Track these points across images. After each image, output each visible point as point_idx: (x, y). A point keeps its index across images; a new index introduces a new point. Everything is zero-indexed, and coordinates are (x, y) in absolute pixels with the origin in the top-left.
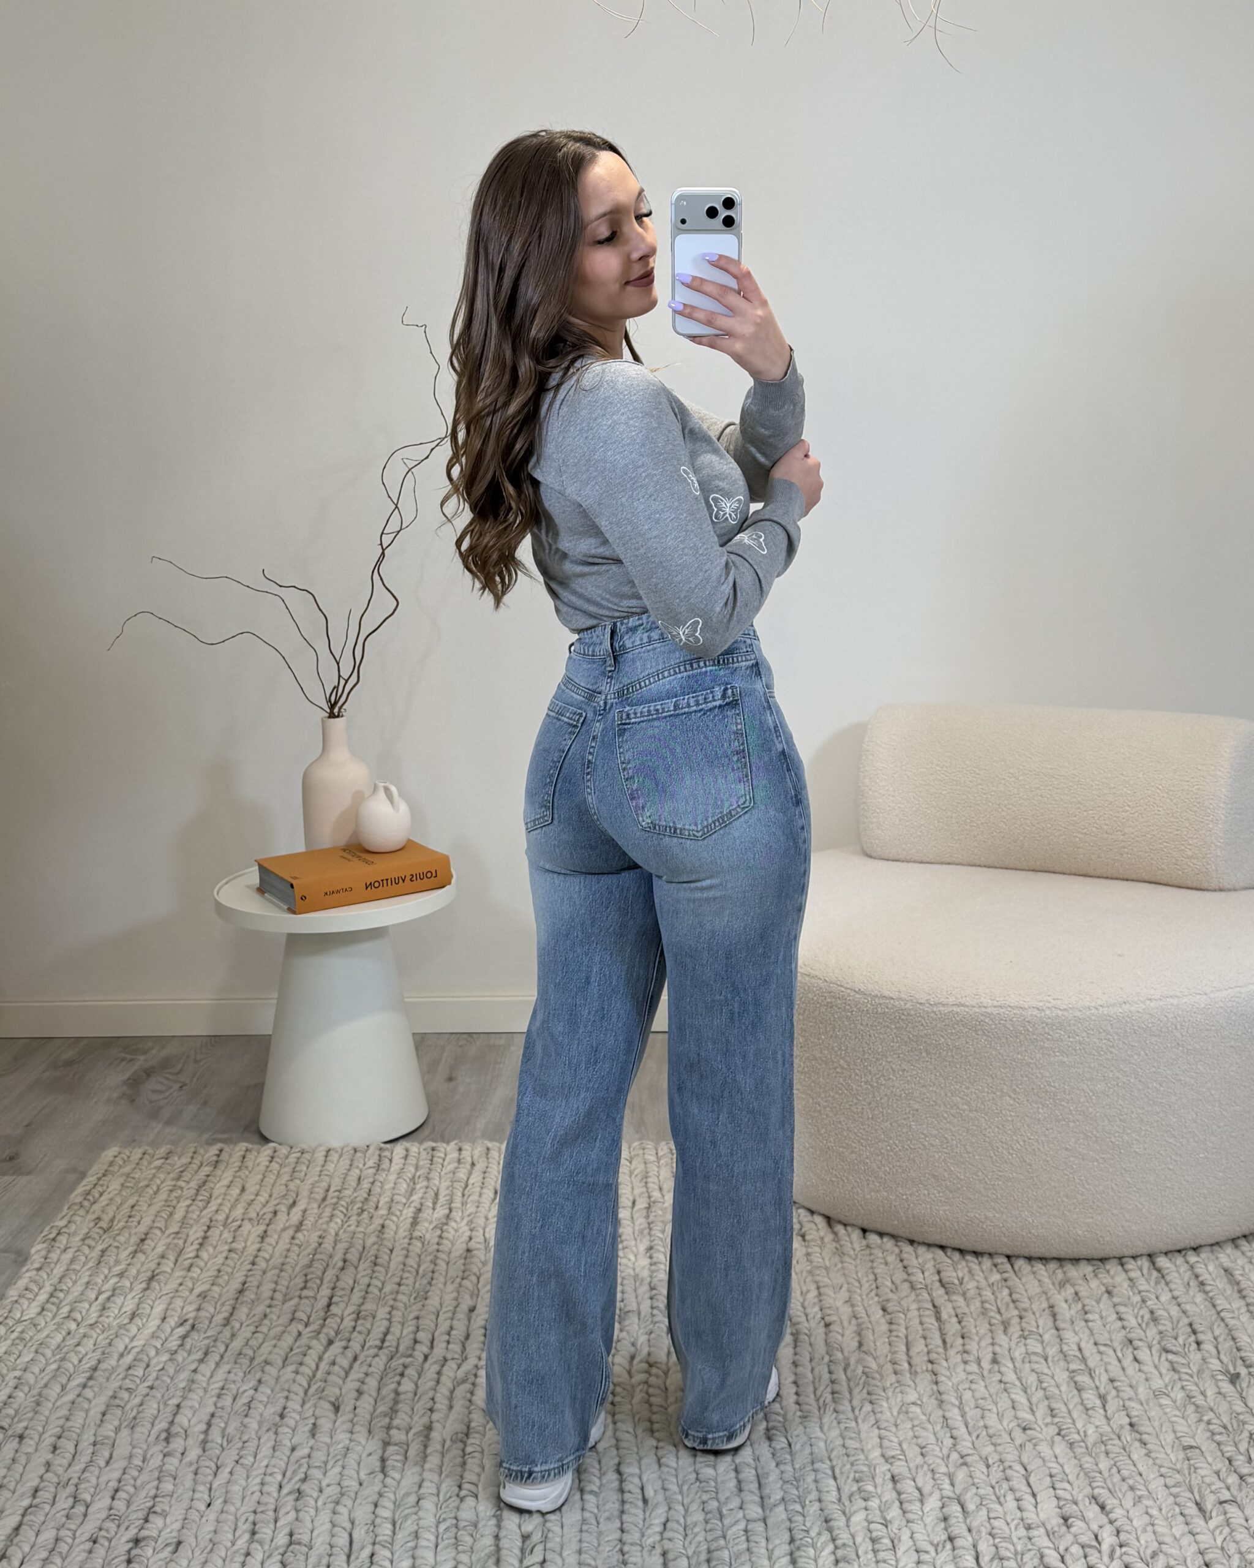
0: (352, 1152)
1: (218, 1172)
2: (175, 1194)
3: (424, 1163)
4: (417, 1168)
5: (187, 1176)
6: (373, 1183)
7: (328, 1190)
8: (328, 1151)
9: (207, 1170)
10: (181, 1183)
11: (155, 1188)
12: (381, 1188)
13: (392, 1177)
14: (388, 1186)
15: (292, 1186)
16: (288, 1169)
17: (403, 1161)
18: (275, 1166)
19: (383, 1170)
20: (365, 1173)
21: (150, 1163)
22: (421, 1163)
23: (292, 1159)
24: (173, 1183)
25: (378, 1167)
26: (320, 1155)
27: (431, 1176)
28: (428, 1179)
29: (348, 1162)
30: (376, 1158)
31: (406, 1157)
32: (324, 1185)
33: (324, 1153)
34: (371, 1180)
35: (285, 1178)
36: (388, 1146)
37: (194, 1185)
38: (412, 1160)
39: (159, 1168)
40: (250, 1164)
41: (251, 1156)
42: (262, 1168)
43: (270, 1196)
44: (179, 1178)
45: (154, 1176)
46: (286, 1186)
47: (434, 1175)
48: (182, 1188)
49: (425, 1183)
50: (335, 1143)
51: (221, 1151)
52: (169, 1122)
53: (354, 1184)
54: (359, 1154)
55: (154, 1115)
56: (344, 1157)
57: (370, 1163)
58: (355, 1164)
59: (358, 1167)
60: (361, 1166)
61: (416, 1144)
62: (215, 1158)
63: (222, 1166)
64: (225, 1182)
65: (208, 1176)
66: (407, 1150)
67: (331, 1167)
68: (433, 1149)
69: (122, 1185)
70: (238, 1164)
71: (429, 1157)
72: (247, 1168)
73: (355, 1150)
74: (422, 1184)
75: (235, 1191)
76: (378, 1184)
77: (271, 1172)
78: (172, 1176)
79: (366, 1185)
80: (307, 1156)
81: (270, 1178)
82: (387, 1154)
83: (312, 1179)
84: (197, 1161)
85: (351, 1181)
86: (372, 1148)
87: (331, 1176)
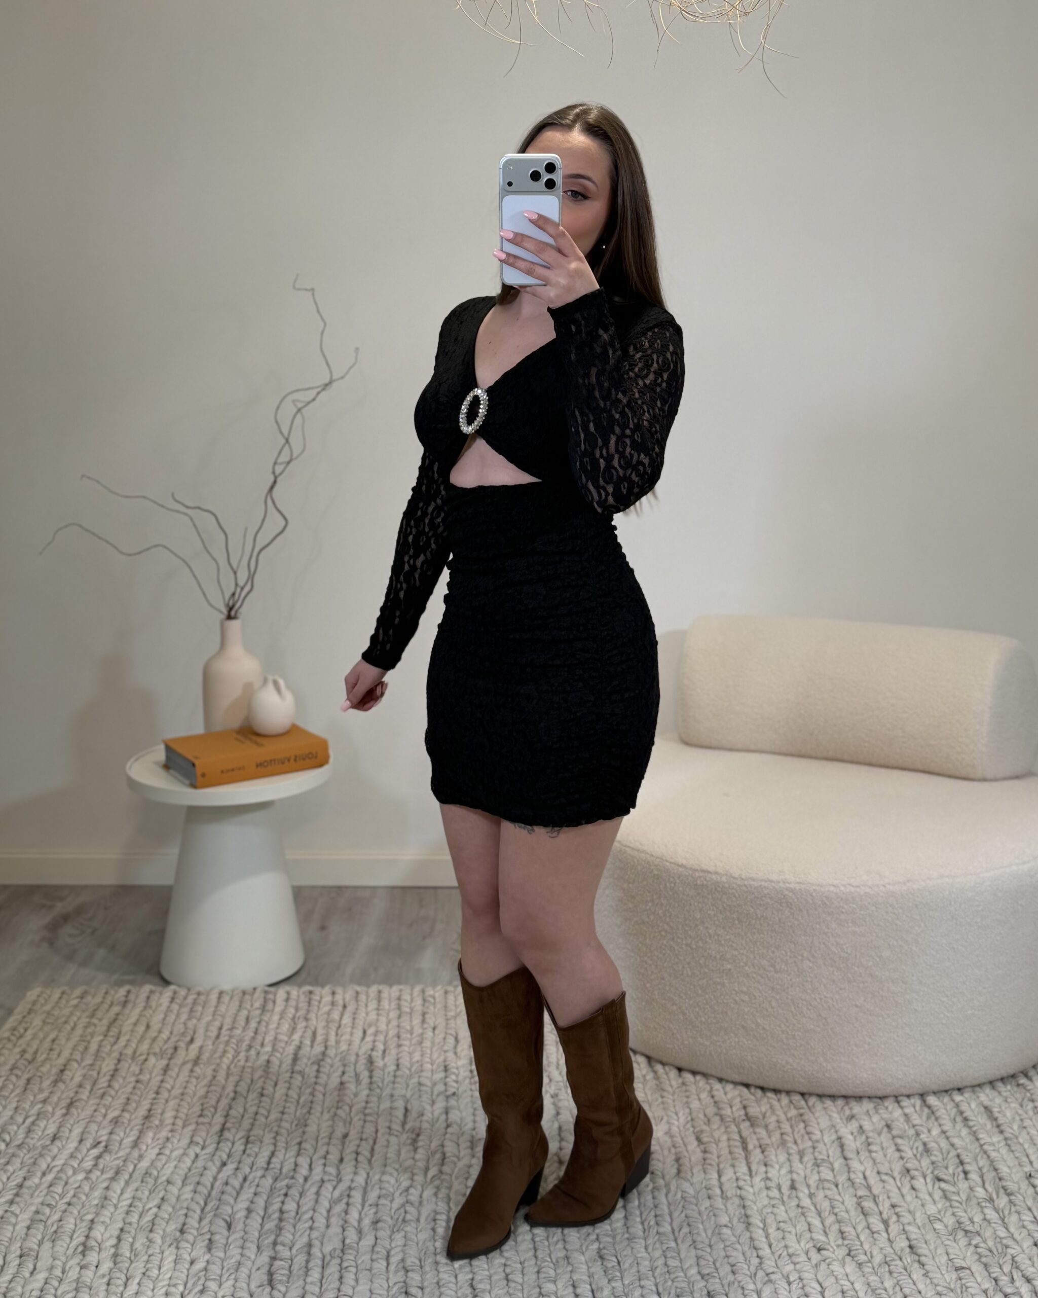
0: (241, 994)
1: (127, 1011)
2: (89, 1030)
3: (303, 1005)
4: (297, 1009)
5: (99, 1014)
6: (259, 1023)
7: (221, 1029)
8: (221, 993)
9: (116, 1009)
10: (95, 1021)
11: (72, 1025)
12: (267, 1027)
13: (276, 1018)
14: (272, 1027)
15: (191, 1024)
16: (187, 1009)
17: (284, 1003)
18: (175, 1007)
19: (268, 1011)
20: (252, 1014)
21: (68, 1001)
22: (301, 1005)
23: (190, 1000)
24: (87, 1020)
25: (263, 1009)
26: (214, 997)
27: (309, 1016)
28: (306, 1019)
29: (237, 1003)
30: (262, 1000)
31: (287, 1000)
32: (217, 1024)
33: (217, 995)
34: (258, 1020)
35: (184, 1017)
36: (272, 989)
37: (105, 1022)
38: (293, 1003)
39: (76, 1006)
40: (154, 1004)
41: (155, 997)
42: (164, 1008)
43: (171, 1033)
44: (92, 1016)
45: (72, 1013)
46: (185, 1024)
47: (312, 1016)
48: (95, 1025)
49: (304, 1024)
50: (227, 987)
51: (129, 992)
52: (84, 964)
53: (243, 1024)
54: (247, 997)
55: (70, 958)
56: (234, 999)
57: (257, 1005)
58: (244, 1005)
59: (246, 1008)
60: (249, 1007)
61: (296, 988)
62: (124, 999)
63: (129, 1006)
64: (133, 1020)
65: (118, 1014)
66: (288, 993)
67: (223, 1008)
68: (311, 992)
69: (44, 1021)
70: (143, 1004)
71: (307, 1000)
72: (151, 1007)
73: (244, 993)
74: (301, 1025)
75: (141, 1029)
76: (264, 1024)
77: (171, 1011)
78: (87, 1014)
79: (253, 1025)
80: (203, 998)
81: (172, 1017)
82: (271, 996)
83: (207, 1018)
84: (108, 1001)
85: (241, 1021)
86: (258, 991)
87: (223, 1016)
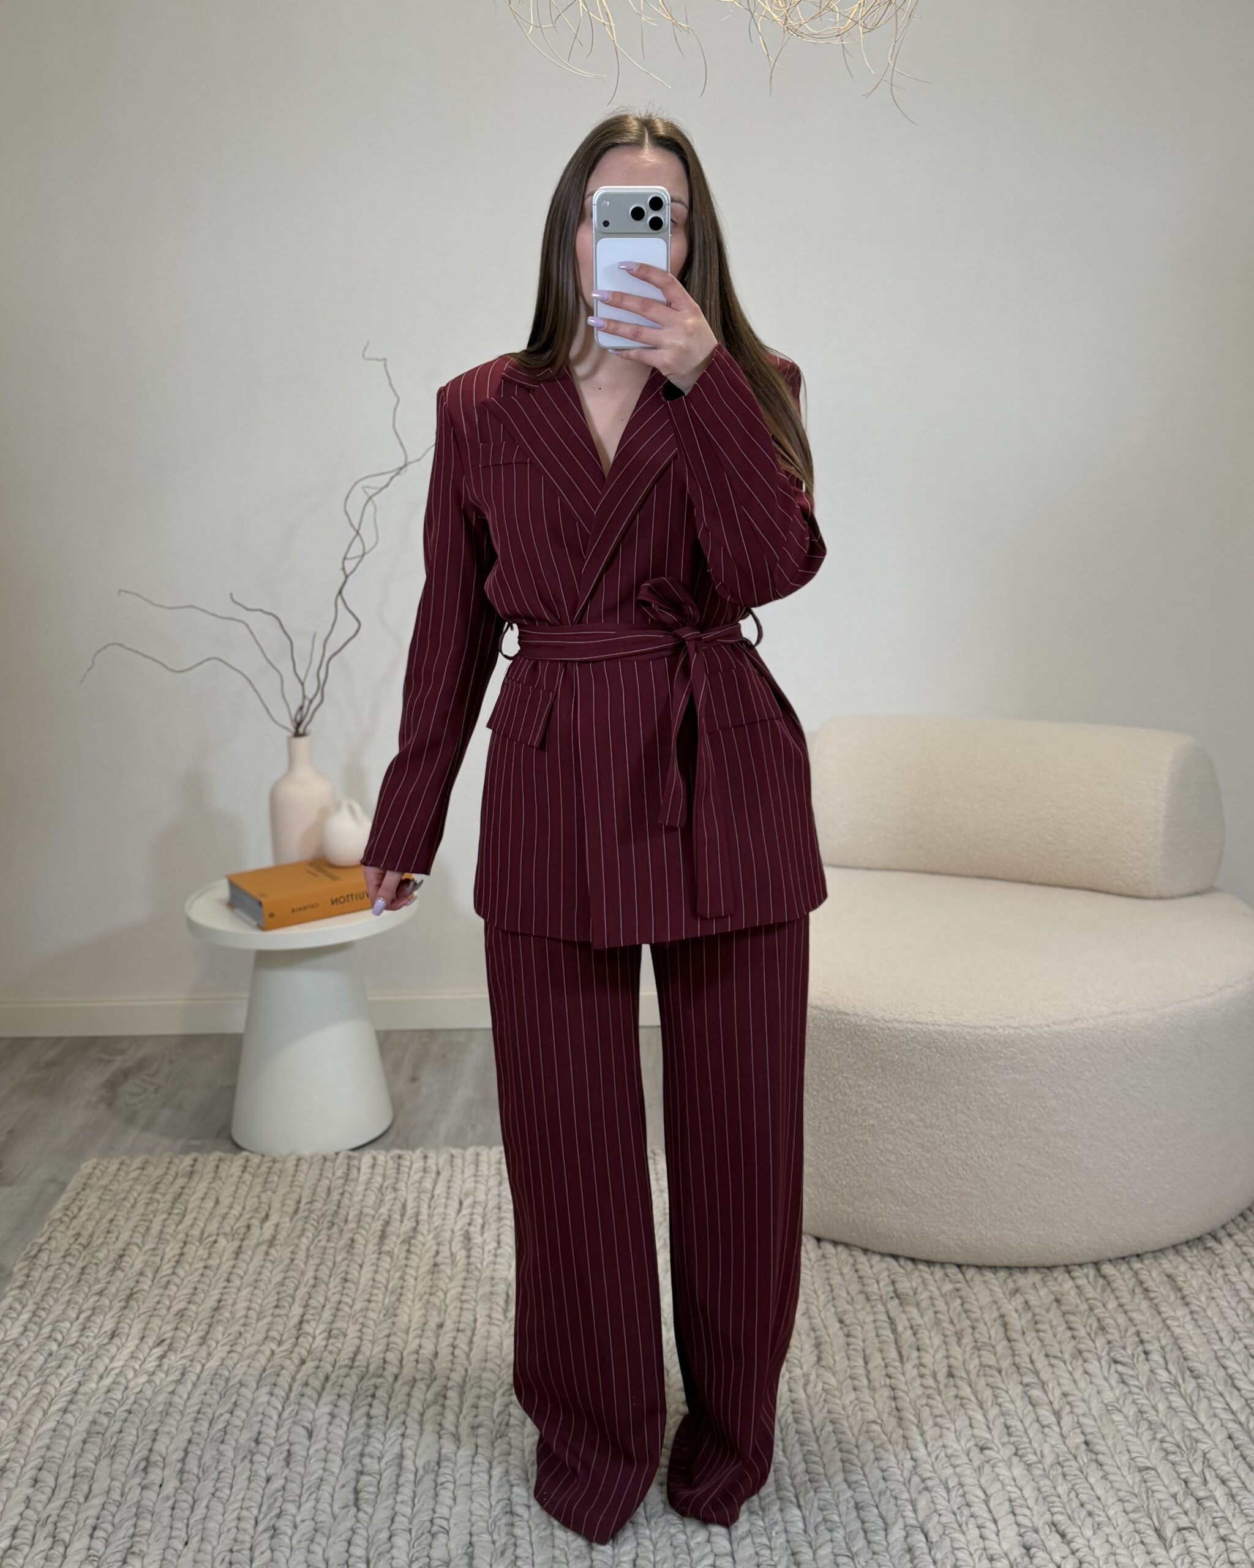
0: (321, 1161)
1: (193, 1184)
2: (151, 1208)
3: (391, 1172)
4: (384, 1177)
5: (162, 1188)
6: (342, 1194)
7: (299, 1202)
8: (299, 1160)
9: (181, 1181)
10: (157, 1196)
11: (132, 1201)
12: (350, 1199)
13: (360, 1188)
14: (356, 1199)
15: (264, 1198)
16: (260, 1180)
17: (370, 1170)
18: (247, 1177)
19: (352, 1180)
20: (334, 1184)
21: (127, 1173)
22: (389, 1172)
23: (264, 1169)
24: (149, 1195)
25: (347, 1177)
26: (290, 1164)
27: (397, 1186)
28: (395, 1190)
29: (318, 1172)
30: (345, 1166)
31: (373, 1166)
32: (295, 1196)
33: (294, 1162)
34: (341, 1191)
35: (258, 1189)
36: (356, 1154)
37: (169, 1197)
38: (379, 1170)
39: (136, 1179)
40: (223, 1174)
41: (224, 1166)
42: (235, 1179)
43: (244, 1208)
44: (154, 1190)
45: (131, 1187)
46: (259, 1197)
47: (401, 1185)
48: (158, 1201)
49: (393, 1195)
50: (306, 1152)
51: (195, 1160)
52: (146, 1128)
53: (324, 1196)
54: (328, 1164)
55: (130, 1120)
56: (314, 1166)
57: (339, 1173)
58: (325, 1174)
59: (327, 1177)
60: (330, 1176)
61: (384, 1152)
62: (189, 1169)
63: (196, 1178)
64: (200, 1194)
65: (183, 1188)
66: (374, 1158)
67: (301, 1177)
68: (400, 1157)
69: (100, 1198)
70: (211, 1175)
71: (396, 1166)
72: (220, 1178)
73: (325, 1159)
74: (389, 1196)
75: (209, 1204)
76: (347, 1195)
77: (244, 1183)
78: (148, 1188)
79: (335, 1196)
80: (278, 1166)
81: (243, 1190)
82: (355, 1162)
83: (281, 1191)
84: (172, 1172)
85: (322, 1192)
86: (341, 1156)
87: (302, 1187)
